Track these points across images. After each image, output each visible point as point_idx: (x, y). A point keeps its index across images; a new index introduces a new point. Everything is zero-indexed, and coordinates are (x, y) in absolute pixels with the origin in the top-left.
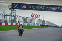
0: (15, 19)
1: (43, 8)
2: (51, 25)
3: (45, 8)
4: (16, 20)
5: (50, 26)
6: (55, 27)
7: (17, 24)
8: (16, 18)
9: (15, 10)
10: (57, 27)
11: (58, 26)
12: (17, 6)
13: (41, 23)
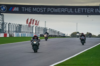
0: (2, 27)
2: (56, 34)
4: (5, 30)
5: (55, 36)
6: (61, 37)
8: (5, 26)
9: (2, 15)
10: (65, 37)
11: (66, 35)
12: (4, 8)
13: (42, 33)
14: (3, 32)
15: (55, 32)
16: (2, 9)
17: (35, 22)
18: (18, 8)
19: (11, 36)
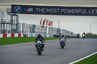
0: (16, 28)
1: (57, 10)
2: (70, 35)
3: (60, 11)
4: (19, 30)
5: (69, 37)
6: (75, 37)
7: (20, 35)
8: (19, 26)
12: (19, 8)
13: (55, 33)
14: (18, 32)
15: (68, 32)
16: (17, 10)
17: (48, 23)
18: (32, 9)
19: (25, 36)
